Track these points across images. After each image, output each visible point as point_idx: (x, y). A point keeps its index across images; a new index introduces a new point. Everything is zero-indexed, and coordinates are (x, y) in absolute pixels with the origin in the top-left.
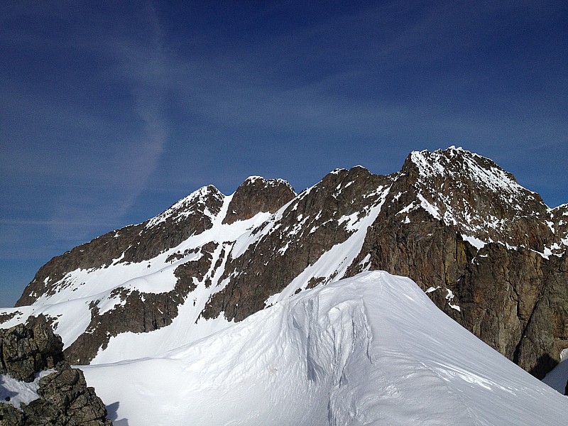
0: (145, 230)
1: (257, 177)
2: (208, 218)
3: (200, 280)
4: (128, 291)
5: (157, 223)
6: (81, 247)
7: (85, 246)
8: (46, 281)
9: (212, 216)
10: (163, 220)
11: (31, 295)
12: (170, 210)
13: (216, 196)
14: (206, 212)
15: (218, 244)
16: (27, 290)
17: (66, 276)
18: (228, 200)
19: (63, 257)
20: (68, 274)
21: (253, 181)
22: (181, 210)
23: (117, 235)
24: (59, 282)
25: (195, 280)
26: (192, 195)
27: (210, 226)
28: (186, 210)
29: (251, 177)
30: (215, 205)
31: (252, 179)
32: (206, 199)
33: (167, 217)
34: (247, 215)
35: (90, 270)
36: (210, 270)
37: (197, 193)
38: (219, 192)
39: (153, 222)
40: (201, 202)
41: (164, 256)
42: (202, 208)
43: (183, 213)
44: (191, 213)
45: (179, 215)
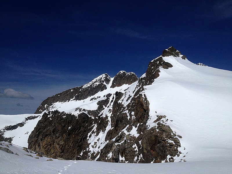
0: (82, 89)
1: (123, 71)
2: (105, 86)
3: (106, 107)
4: (81, 109)
5: (87, 87)
6: (59, 94)
7: (60, 94)
8: (45, 106)
9: (107, 85)
10: (89, 85)
11: (40, 111)
12: (91, 82)
13: (108, 78)
14: (105, 83)
15: (111, 95)
16: (38, 109)
17: (53, 104)
18: (112, 79)
19: (52, 97)
20: (54, 104)
21: (122, 73)
22: (95, 82)
23: (72, 91)
24: (51, 106)
25: (104, 107)
26: (99, 77)
27: (106, 88)
28: (97, 82)
29: (121, 71)
30: (108, 81)
31: (122, 72)
32: (104, 79)
33: (90, 84)
34: (120, 85)
35: (62, 102)
36: (109, 103)
37: (101, 76)
38: (109, 76)
39: (85, 86)
40: (103, 79)
41: (89, 98)
42: (103, 82)
43: (96, 83)
44: (99, 83)
45: (95, 84)
